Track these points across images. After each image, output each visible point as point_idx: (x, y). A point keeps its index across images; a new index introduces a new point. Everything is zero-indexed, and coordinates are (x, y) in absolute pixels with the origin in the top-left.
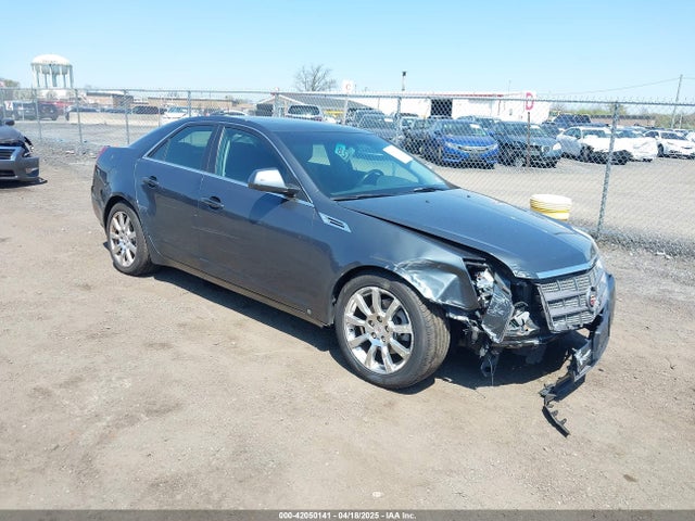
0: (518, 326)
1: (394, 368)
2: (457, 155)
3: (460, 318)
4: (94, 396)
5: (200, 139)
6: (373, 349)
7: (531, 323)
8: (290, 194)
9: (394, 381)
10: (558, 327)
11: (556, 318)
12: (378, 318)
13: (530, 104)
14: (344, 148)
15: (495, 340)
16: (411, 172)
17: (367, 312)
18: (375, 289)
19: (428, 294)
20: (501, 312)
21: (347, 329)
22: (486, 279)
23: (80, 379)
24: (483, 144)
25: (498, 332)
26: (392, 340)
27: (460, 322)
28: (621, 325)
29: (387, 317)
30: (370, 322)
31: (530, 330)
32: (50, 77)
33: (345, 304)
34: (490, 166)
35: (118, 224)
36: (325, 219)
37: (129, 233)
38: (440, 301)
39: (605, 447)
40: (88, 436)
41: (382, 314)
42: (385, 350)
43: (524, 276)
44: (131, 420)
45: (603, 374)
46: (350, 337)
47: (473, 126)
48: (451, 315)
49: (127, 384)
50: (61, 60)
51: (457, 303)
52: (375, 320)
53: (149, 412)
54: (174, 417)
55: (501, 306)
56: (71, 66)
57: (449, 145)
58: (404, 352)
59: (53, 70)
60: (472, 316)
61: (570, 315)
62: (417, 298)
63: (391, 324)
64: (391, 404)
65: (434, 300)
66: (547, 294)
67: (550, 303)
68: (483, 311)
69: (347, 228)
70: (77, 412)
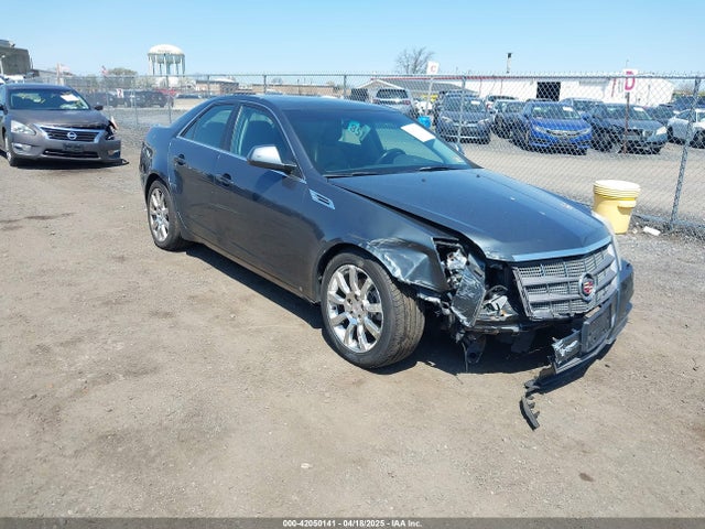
0: (493, 310)
1: (368, 347)
2: (544, 139)
3: (431, 299)
4: (86, 356)
5: (222, 117)
6: (351, 327)
7: (510, 309)
8: (288, 170)
9: (367, 360)
10: (538, 314)
11: (536, 305)
12: (356, 296)
13: (630, 81)
14: (358, 125)
15: (466, 323)
16: (433, 150)
17: (346, 290)
18: (352, 267)
19: (398, 274)
20: (471, 295)
21: (330, 307)
22: (458, 261)
23: (80, 340)
24: (574, 127)
25: (469, 315)
26: (366, 318)
27: (431, 303)
28: (657, 321)
29: (362, 296)
30: (349, 301)
31: (506, 315)
32: (164, 67)
33: (328, 281)
34: (583, 152)
35: (156, 201)
36: (314, 195)
37: (164, 209)
38: (408, 281)
39: (574, 444)
40: (65, 391)
41: (358, 293)
42: (360, 329)
43: (497, 258)
44: (108, 378)
45: (609, 370)
46: (333, 315)
47: (565, 109)
48: (422, 296)
49: (119, 347)
50: (175, 50)
51: (427, 283)
52: (353, 300)
53: (127, 373)
54: (147, 379)
55: (471, 289)
56: (183, 56)
57: (537, 129)
58: (376, 331)
59: (168, 60)
60: (444, 298)
61: (554, 302)
62: (388, 277)
63: (366, 302)
64: (359, 383)
65: (403, 279)
66: (524, 279)
67: (528, 287)
68: (454, 292)
69: (332, 206)
70: (65, 368)
